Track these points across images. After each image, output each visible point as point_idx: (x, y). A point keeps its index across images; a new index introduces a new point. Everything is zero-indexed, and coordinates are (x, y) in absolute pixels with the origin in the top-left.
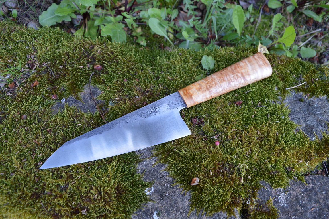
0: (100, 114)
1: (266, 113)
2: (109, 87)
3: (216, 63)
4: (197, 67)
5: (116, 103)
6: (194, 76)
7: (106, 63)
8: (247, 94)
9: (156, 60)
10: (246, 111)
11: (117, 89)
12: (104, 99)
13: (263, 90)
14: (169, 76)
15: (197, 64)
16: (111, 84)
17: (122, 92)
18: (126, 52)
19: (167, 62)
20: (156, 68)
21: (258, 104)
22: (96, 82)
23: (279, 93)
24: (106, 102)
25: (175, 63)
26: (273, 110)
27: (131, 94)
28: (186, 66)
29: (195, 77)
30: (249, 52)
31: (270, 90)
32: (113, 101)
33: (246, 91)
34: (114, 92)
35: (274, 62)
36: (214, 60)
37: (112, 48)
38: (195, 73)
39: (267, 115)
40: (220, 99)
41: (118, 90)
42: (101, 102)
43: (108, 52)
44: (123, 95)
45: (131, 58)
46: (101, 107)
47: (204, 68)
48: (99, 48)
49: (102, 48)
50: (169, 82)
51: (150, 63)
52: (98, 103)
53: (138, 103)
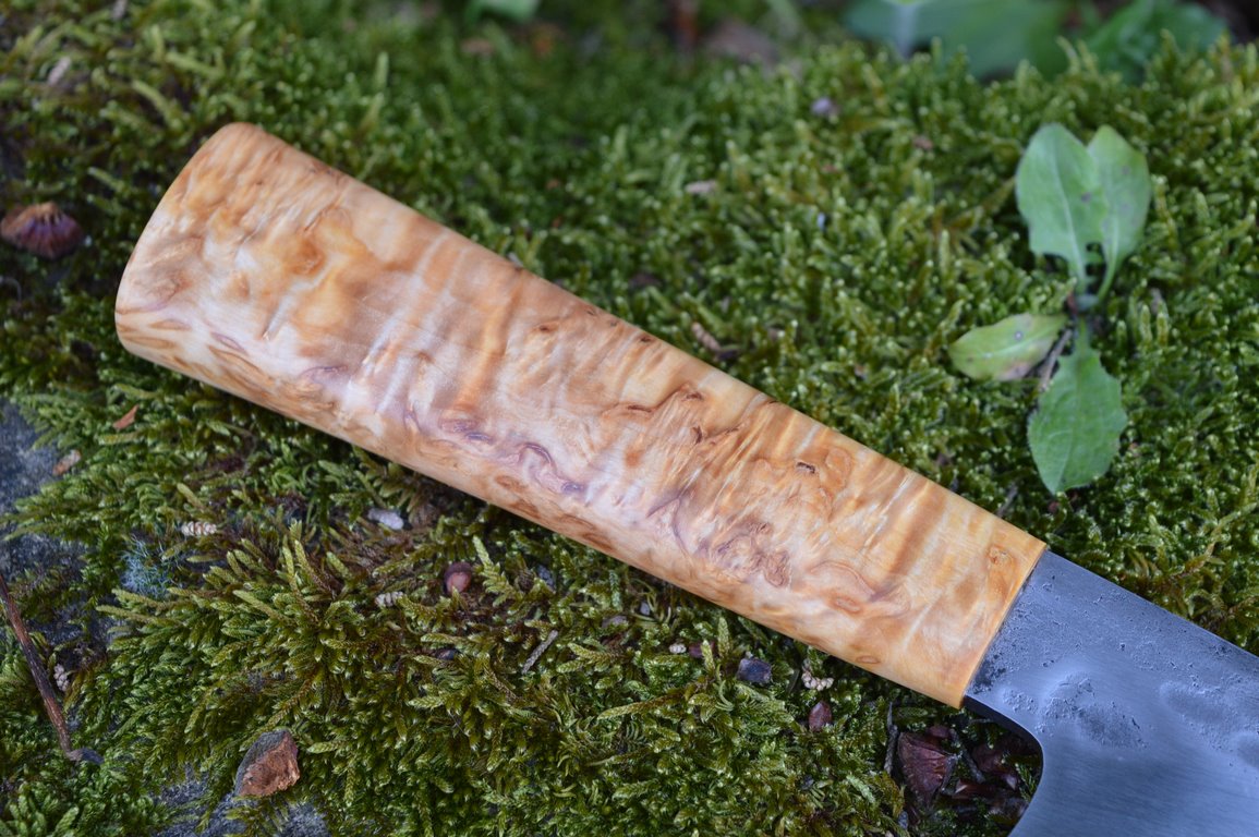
0: (31, 679)
2: (129, 418)
3: (1161, 203)
4: (980, 236)
5: (188, 576)
6: (947, 326)
7: (119, 186)
9: (596, 161)
11: (208, 442)
12: (79, 533)
15: (978, 213)
16: (147, 388)
17: (254, 472)
18: (312, 83)
19: (694, 188)
20: (585, 239)
22: (12, 364)
24: (93, 555)
25: (764, 199)
27: (333, 488)
28: (872, 223)
29: (954, 337)
32: (156, 558)
34: (180, 470)
36: (1143, 168)
37: (181, 48)
38: (953, 297)
40: (1183, 558)
41: (210, 450)
42: (49, 558)
43: (140, 87)
44: (260, 494)
45: (359, 139)
46: (41, 611)
47: (1039, 245)
48: (64, 40)
49: (90, 39)
51: (539, 184)
52: (19, 564)
53: (398, 575)
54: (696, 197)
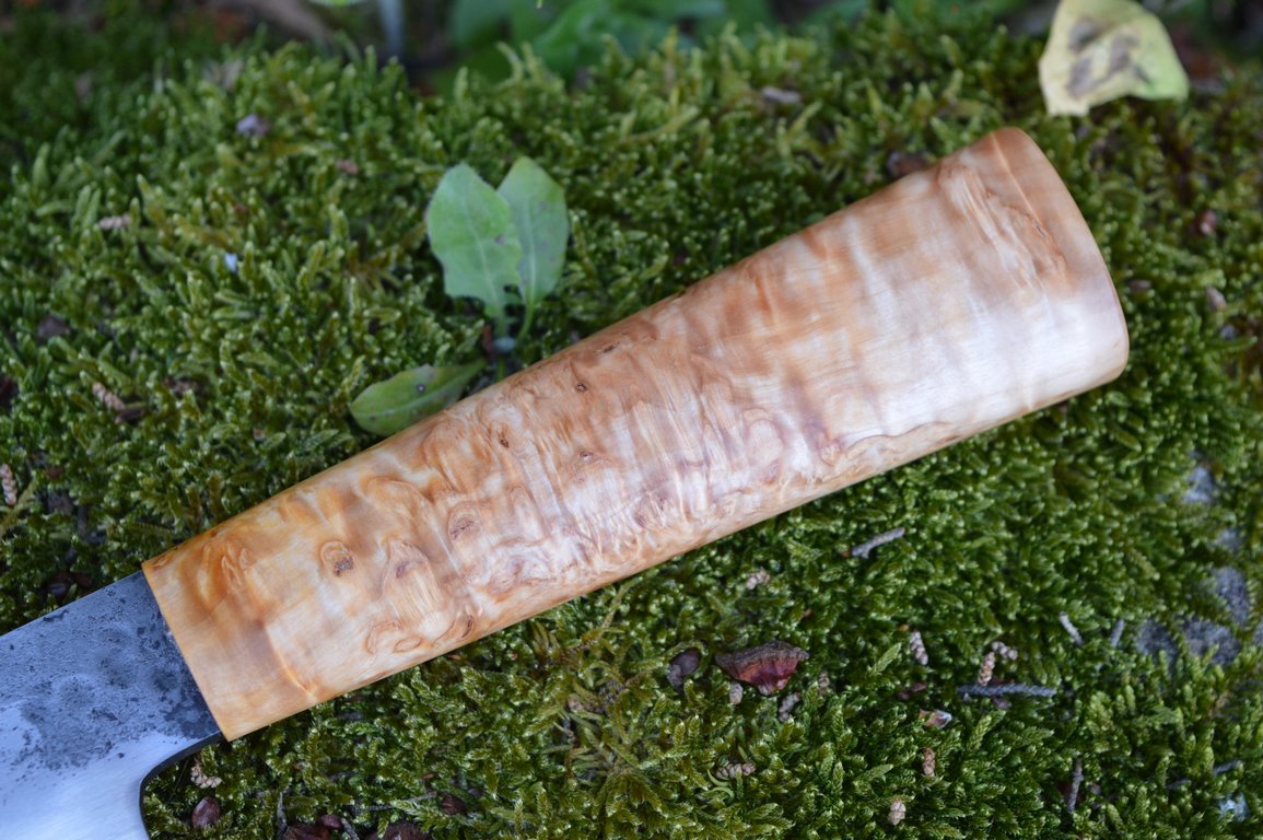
1: (1054, 769)
3: (579, 241)
6: (348, 383)
8: (865, 565)
10: (829, 760)
13: (1041, 520)
14: (102, 379)
15: (395, 251)
19: (107, 223)
21: (976, 669)
23: (1223, 539)
25: (174, 239)
26: (1141, 721)
29: (356, 392)
30: (951, 91)
31: (1129, 504)
33: (857, 540)
35: (1215, 184)
38: (358, 349)
39: (1057, 784)
47: (454, 287)
50: (106, 443)
54: (106, 233)
